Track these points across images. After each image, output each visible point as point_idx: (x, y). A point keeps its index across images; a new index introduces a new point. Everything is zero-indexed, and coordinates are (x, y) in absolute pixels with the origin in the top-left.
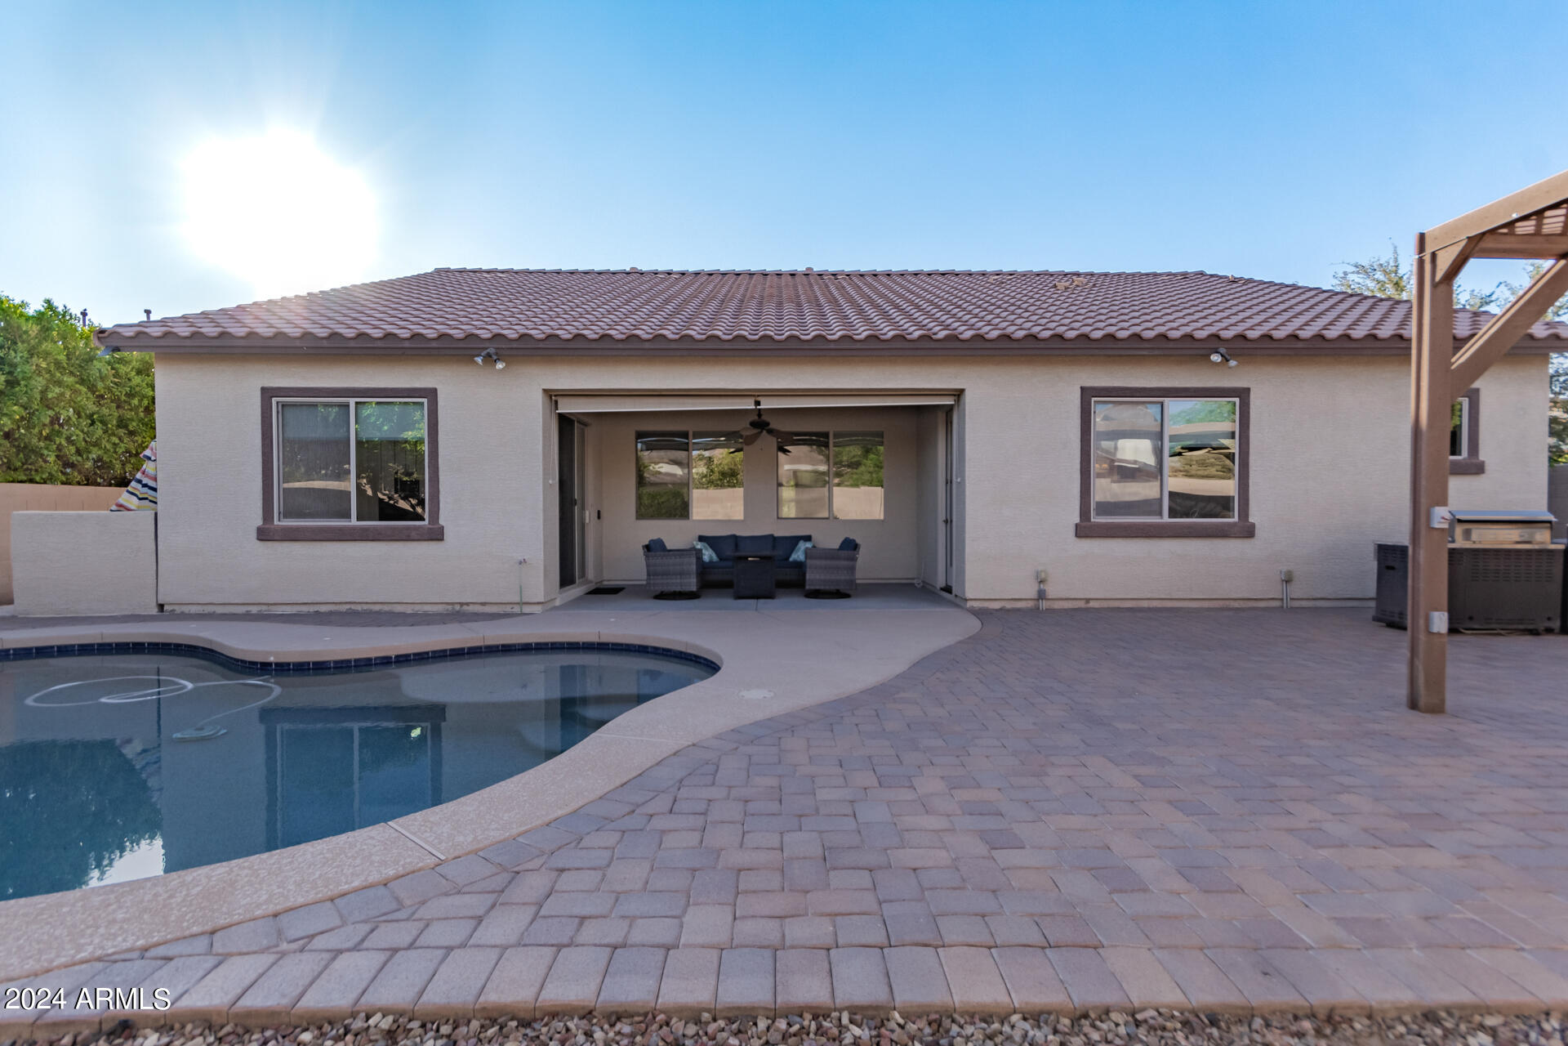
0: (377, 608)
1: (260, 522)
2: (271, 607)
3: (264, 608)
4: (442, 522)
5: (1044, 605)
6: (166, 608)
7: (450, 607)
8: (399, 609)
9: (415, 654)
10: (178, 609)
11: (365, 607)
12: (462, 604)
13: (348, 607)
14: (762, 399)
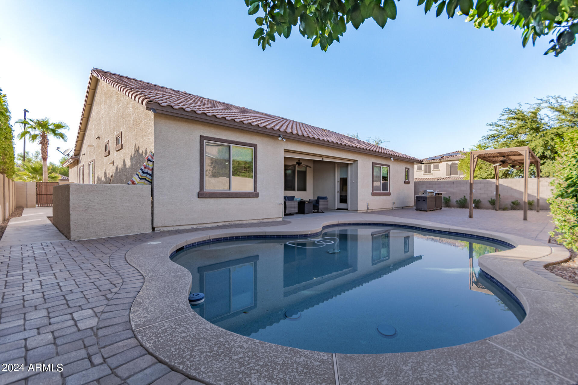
0: (238, 222)
1: (198, 190)
2: (201, 225)
3: (198, 226)
4: (258, 191)
5: (368, 211)
6: (156, 229)
7: (259, 221)
8: (244, 222)
9: (253, 236)
10: (162, 229)
11: (234, 222)
12: (262, 219)
13: (228, 223)
14: (324, 158)
